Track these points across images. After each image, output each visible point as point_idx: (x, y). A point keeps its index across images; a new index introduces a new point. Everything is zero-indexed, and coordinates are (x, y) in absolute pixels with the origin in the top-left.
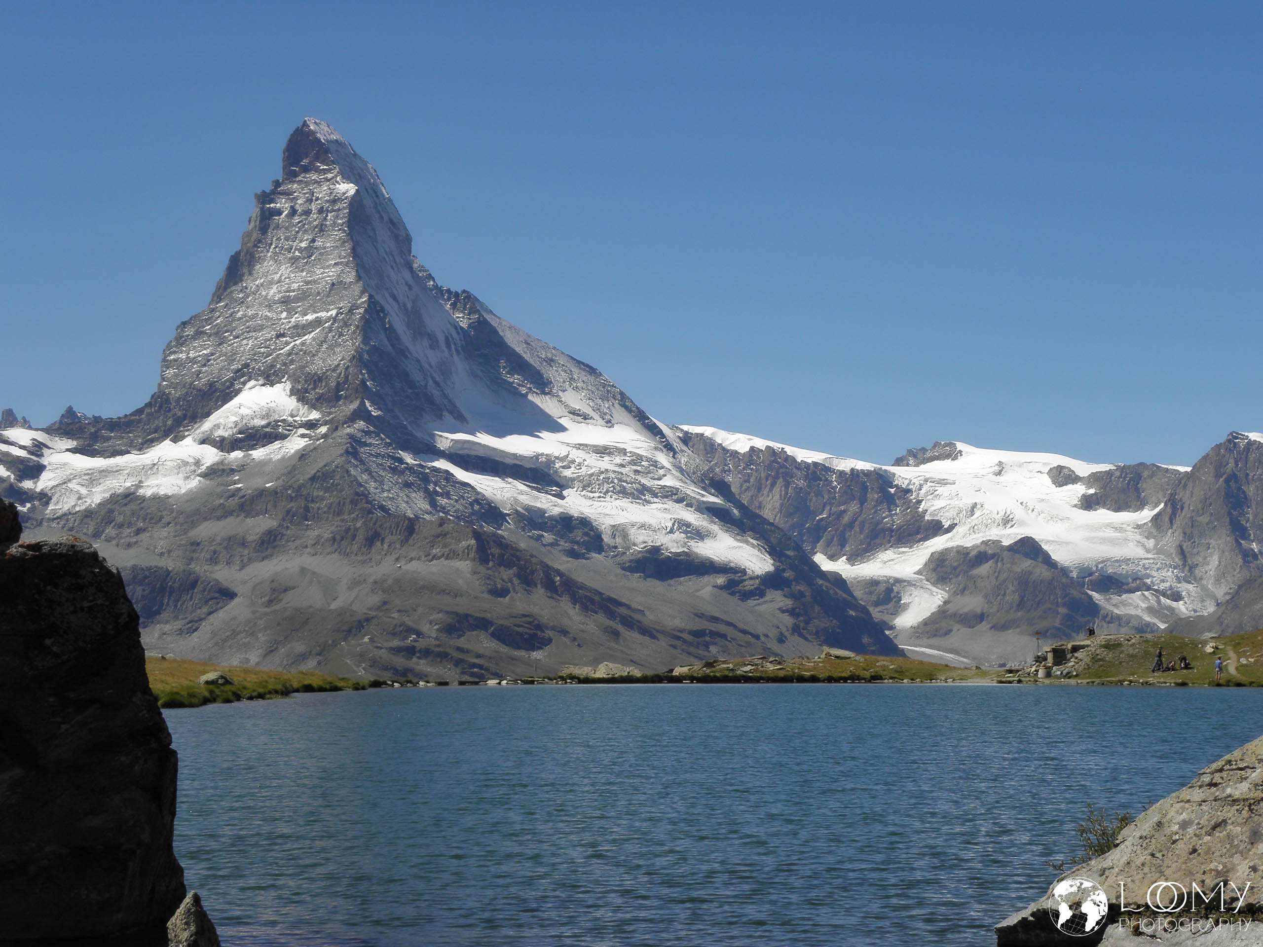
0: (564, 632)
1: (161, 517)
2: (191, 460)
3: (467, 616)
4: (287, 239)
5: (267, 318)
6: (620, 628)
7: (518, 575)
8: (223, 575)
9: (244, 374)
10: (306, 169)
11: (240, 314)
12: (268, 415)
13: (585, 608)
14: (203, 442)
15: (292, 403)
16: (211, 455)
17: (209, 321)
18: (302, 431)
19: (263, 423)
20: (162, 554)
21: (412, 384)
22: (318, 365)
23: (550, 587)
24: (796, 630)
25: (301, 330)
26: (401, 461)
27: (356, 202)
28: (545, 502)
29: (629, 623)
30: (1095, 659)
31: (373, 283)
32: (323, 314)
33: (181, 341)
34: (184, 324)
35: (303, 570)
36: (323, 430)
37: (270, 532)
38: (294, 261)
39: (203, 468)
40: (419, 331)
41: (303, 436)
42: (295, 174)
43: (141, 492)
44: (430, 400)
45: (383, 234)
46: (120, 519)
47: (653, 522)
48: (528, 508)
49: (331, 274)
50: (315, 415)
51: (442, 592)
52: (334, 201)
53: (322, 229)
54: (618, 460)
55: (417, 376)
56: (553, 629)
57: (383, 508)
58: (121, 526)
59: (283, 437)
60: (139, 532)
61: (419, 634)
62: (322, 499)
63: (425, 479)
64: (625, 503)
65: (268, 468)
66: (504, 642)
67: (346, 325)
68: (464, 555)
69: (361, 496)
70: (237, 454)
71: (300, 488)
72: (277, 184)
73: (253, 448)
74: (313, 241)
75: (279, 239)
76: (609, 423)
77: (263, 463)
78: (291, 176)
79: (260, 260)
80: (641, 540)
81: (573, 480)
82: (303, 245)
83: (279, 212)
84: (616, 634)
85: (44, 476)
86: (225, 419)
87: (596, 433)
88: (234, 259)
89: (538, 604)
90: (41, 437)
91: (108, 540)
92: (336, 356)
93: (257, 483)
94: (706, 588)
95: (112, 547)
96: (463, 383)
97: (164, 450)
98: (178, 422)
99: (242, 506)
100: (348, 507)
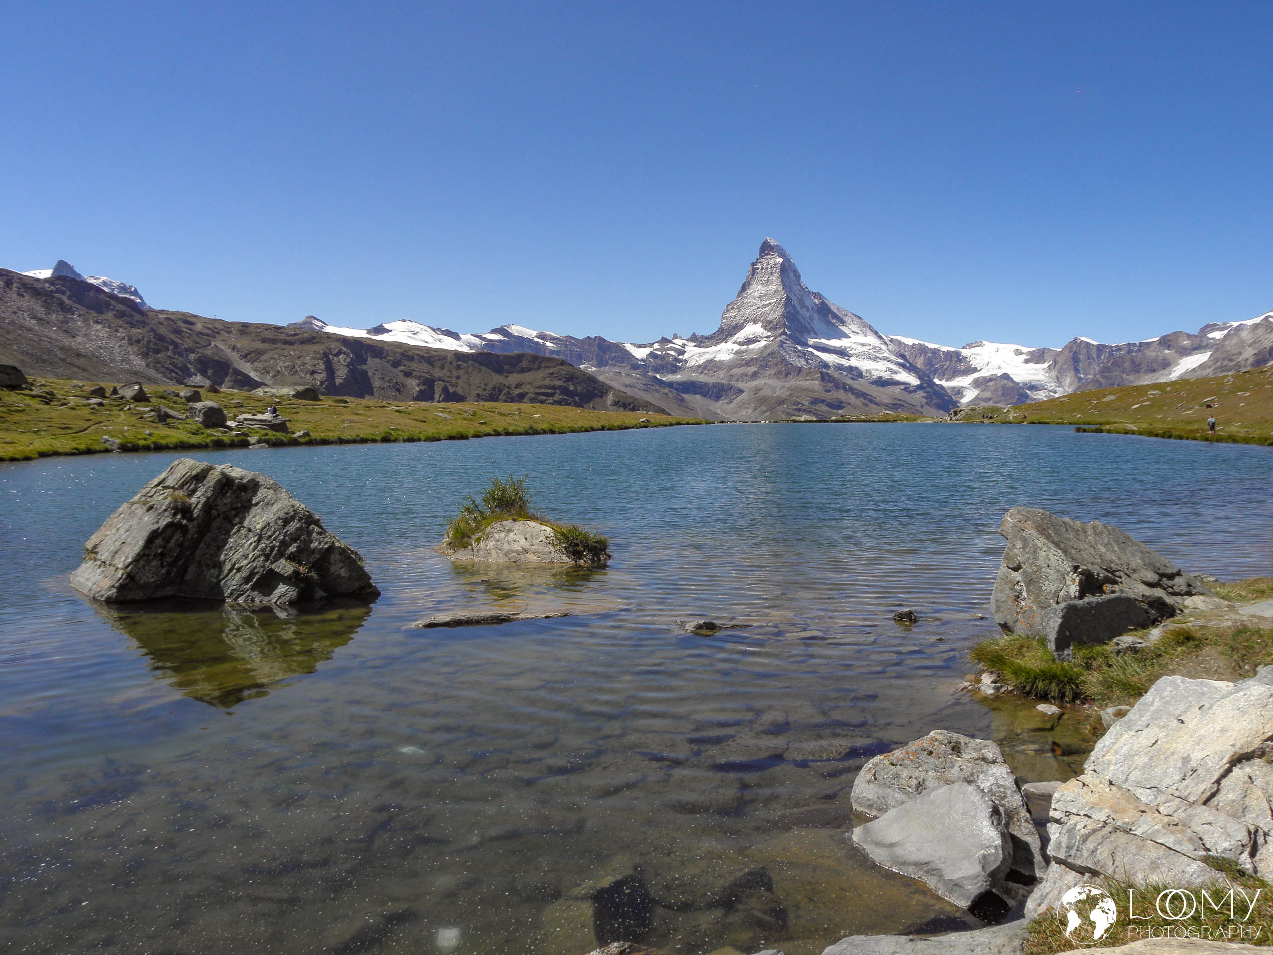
0: (850, 404)
1: (721, 367)
3: (818, 399)
4: (761, 277)
5: (754, 303)
6: (868, 403)
7: (834, 386)
8: (740, 385)
9: (747, 321)
10: (767, 254)
11: (746, 302)
12: (754, 334)
13: (856, 397)
14: (734, 343)
15: (762, 330)
16: (737, 347)
17: (736, 304)
18: (765, 339)
19: (753, 336)
20: (722, 379)
21: (800, 323)
22: (770, 318)
23: (845, 389)
24: (927, 404)
25: (765, 306)
26: (797, 348)
27: (782, 264)
28: (844, 362)
29: (871, 401)
31: (788, 290)
32: (772, 301)
33: (727, 311)
34: (728, 305)
35: (765, 384)
36: (772, 338)
37: (755, 372)
38: (763, 284)
39: (734, 351)
40: (803, 306)
41: (765, 341)
43: (715, 359)
44: (806, 328)
45: (791, 274)
46: (709, 368)
47: (880, 368)
48: (838, 364)
49: (774, 288)
50: (769, 334)
51: (810, 391)
52: (776, 264)
53: (772, 273)
54: (869, 347)
55: (802, 321)
56: (846, 403)
57: (791, 364)
58: (709, 370)
59: (759, 341)
60: (714, 372)
61: (802, 404)
62: (771, 361)
63: (805, 354)
64: (870, 362)
65: (755, 351)
67: (779, 304)
68: (817, 379)
69: (784, 360)
70: (745, 347)
71: (764, 357)
72: (758, 259)
73: (750, 345)
74: (769, 277)
75: (758, 277)
76: (865, 335)
77: (753, 349)
78: (762, 257)
79: (752, 284)
80: (876, 374)
81: (853, 354)
83: (758, 268)
84: (867, 405)
85: (686, 354)
86: (741, 335)
87: (861, 339)
88: (744, 285)
89: (841, 395)
90: (685, 342)
91: (705, 374)
92: (776, 315)
93: (751, 356)
94: (897, 390)
95: (706, 376)
96: (817, 323)
97: (722, 346)
98: (726, 337)
99: (746, 363)
100: (779, 364)
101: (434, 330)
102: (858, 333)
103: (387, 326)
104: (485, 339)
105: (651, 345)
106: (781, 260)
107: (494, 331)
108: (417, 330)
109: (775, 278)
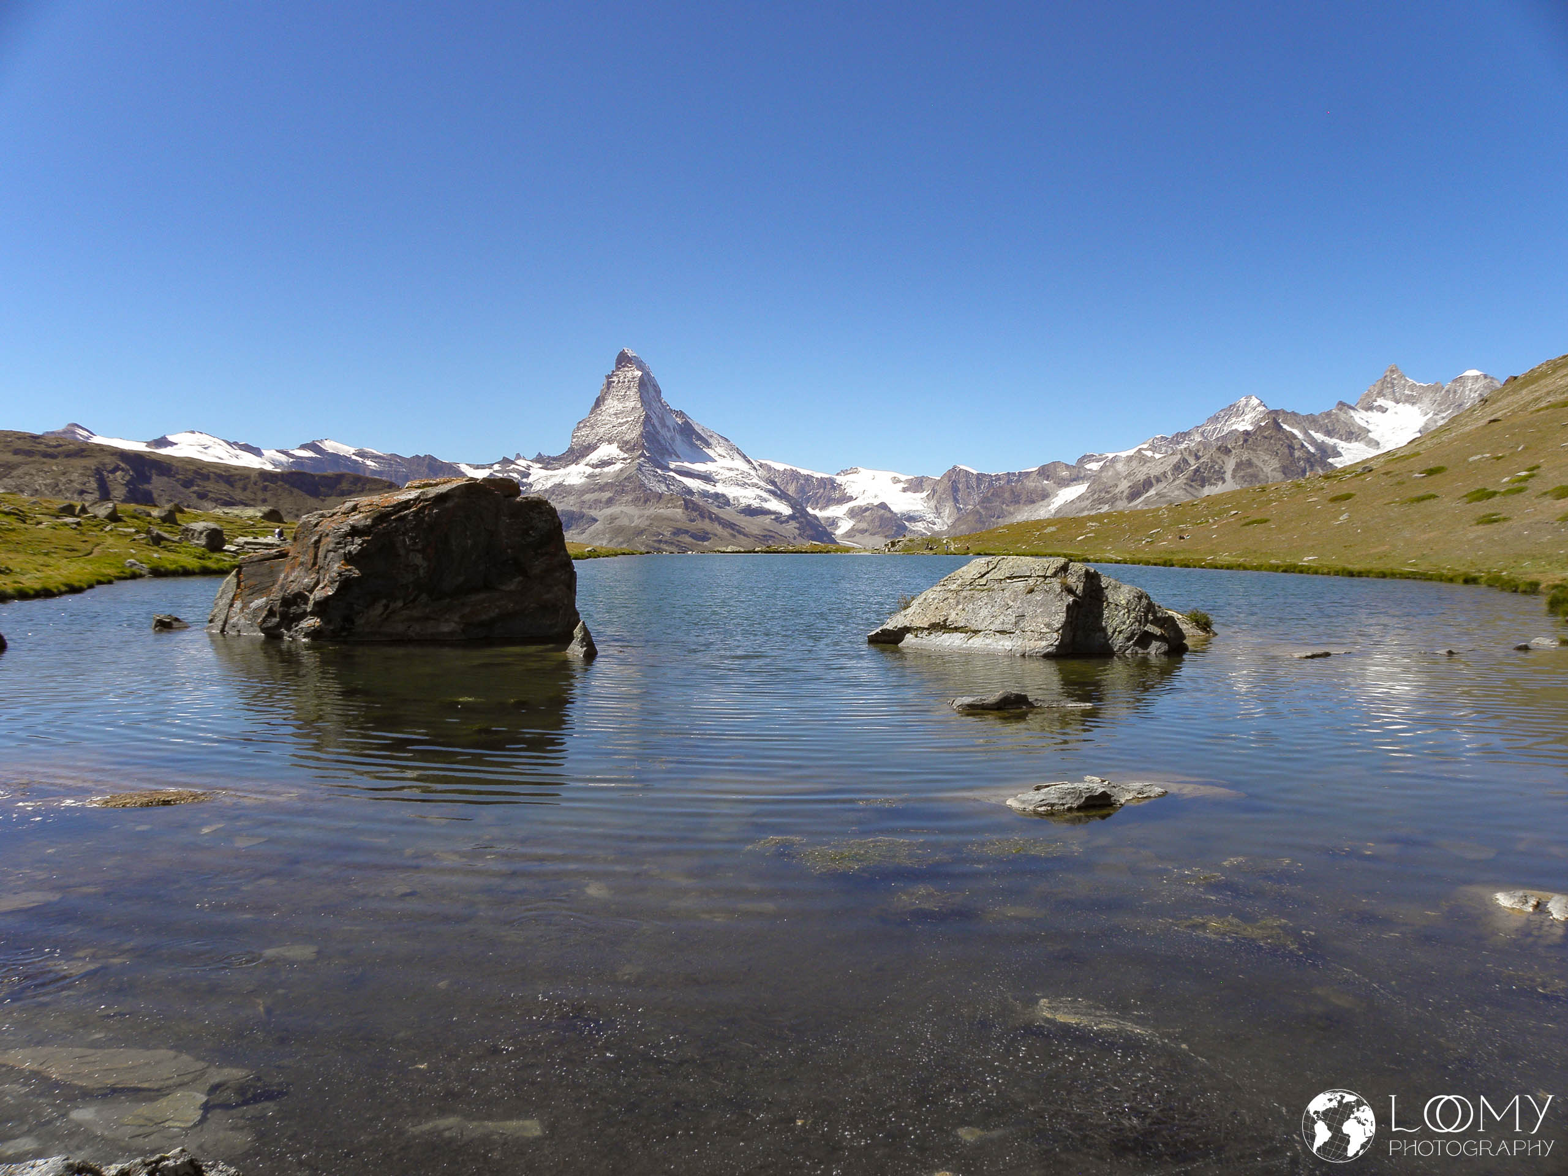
0: (716, 535)
1: (572, 492)
2: (582, 472)
3: (680, 529)
4: (616, 392)
5: (609, 420)
6: (736, 534)
7: (699, 514)
8: (593, 513)
9: (601, 440)
10: (624, 367)
11: (599, 419)
12: (609, 456)
13: (723, 526)
14: (586, 465)
15: (618, 451)
16: (589, 470)
17: (588, 422)
18: (621, 461)
19: (608, 458)
20: (572, 505)
21: (660, 444)
22: (627, 438)
23: (711, 519)
24: (800, 535)
25: (621, 425)
26: (657, 472)
27: (641, 378)
28: (709, 488)
29: (739, 532)
30: (905, 545)
31: (647, 408)
32: (629, 419)
33: (578, 429)
34: (580, 422)
35: (622, 512)
36: (629, 461)
37: (610, 498)
38: (619, 399)
39: (586, 475)
40: (664, 425)
41: (622, 463)
42: (620, 368)
43: (564, 483)
44: (667, 450)
45: (651, 389)
46: (557, 493)
47: (749, 496)
48: (703, 490)
49: (632, 404)
50: (626, 455)
51: (671, 520)
52: (634, 378)
53: (629, 388)
54: (736, 473)
55: (663, 442)
56: (712, 534)
57: (650, 489)
58: (558, 495)
59: (615, 463)
60: (564, 497)
61: (663, 535)
62: (628, 486)
63: (665, 479)
64: (739, 488)
66: (693, 538)
67: (637, 423)
68: (680, 507)
69: (642, 485)
70: (598, 470)
71: (620, 482)
72: (613, 372)
73: (604, 467)
74: (626, 392)
75: (613, 392)
76: (733, 459)
77: (609, 473)
78: (618, 369)
79: (607, 399)
80: (744, 502)
81: (719, 480)
82: (623, 394)
83: (614, 382)
84: (734, 536)
85: (530, 477)
86: (594, 457)
87: (727, 462)
88: (598, 399)
89: (706, 525)
90: (530, 463)
92: (633, 434)
93: (605, 480)
94: (767, 520)
96: (679, 444)
97: (573, 468)
98: (577, 458)
99: (600, 489)
100: (638, 489)
101: (229, 444)
102: (724, 457)
103: (171, 438)
104: (292, 456)
105: (491, 466)
106: (640, 373)
107: (303, 447)
108: (209, 443)
109: (633, 392)
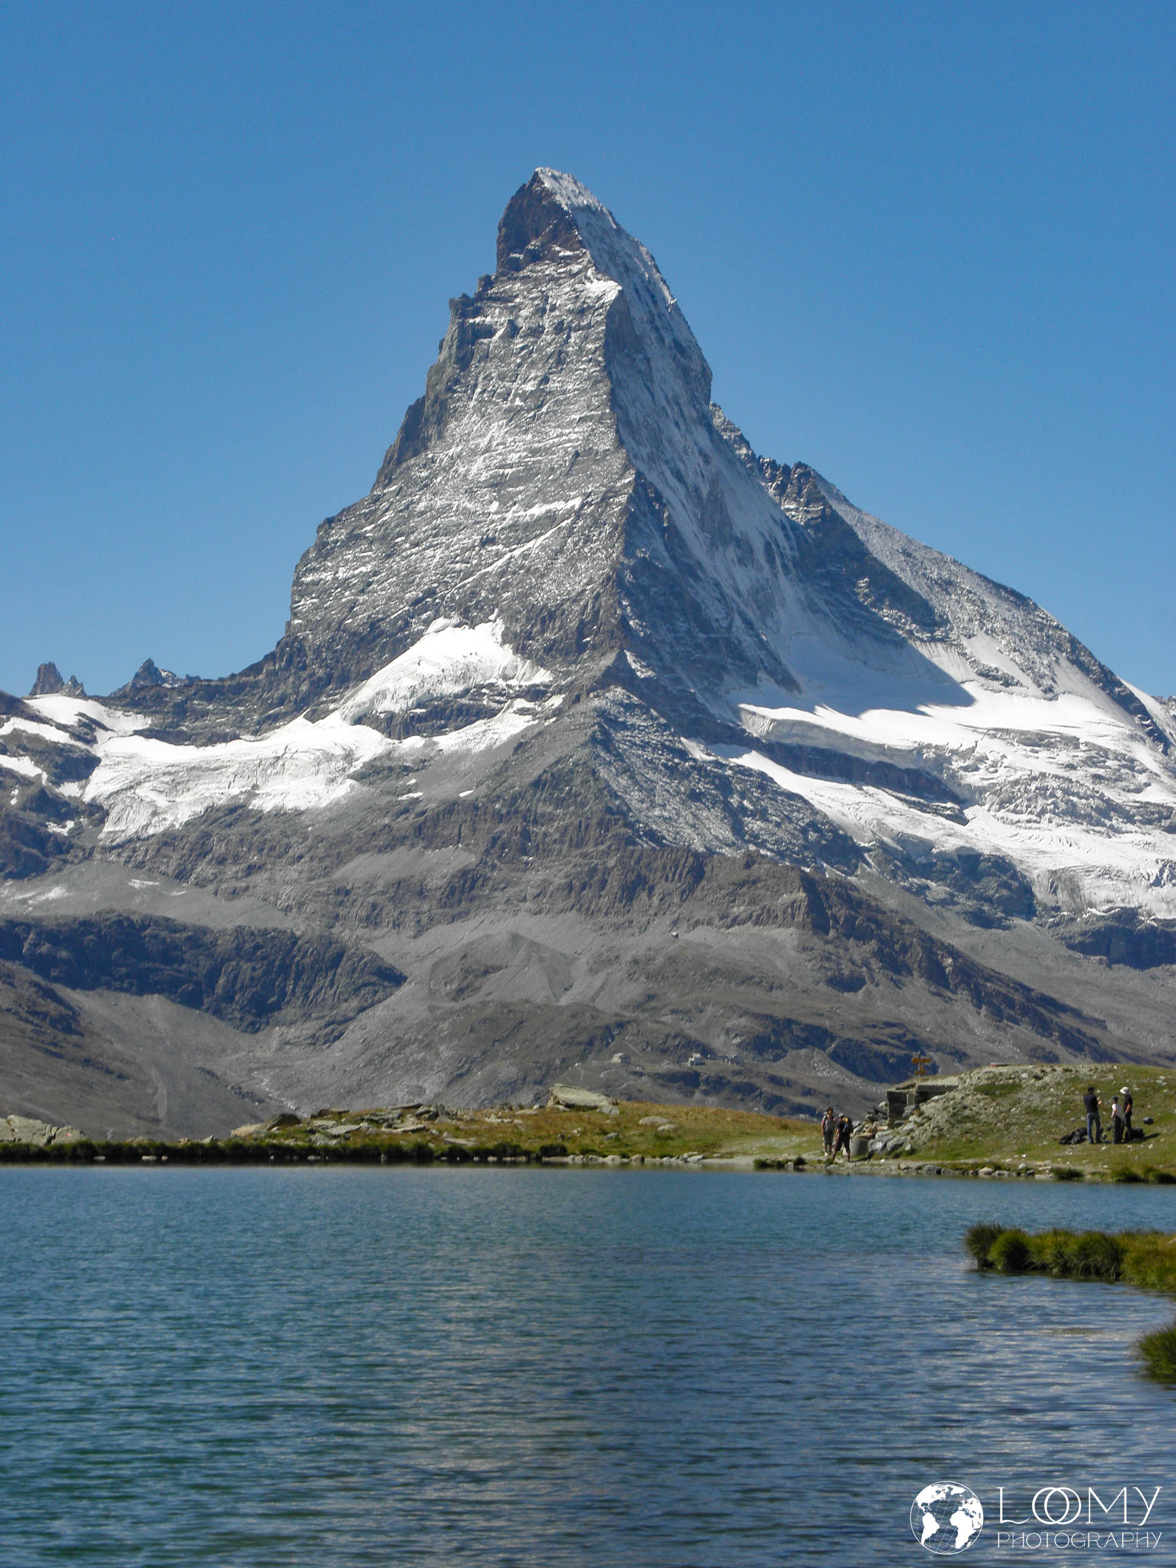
1: (288, 847)
2: (339, 752)
3: (789, 1022)
4: (502, 377)
5: (466, 512)
6: (1058, 1049)
7: (879, 955)
8: (386, 944)
9: (427, 606)
10: (535, 257)
11: (421, 506)
12: (464, 677)
13: (997, 1014)
14: (358, 721)
15: (505, 656)
16: (371, 744)
17: (370, 517)
18: (521, 703)
19: (458, 689)
20: (287, 909)
21: (705, 625)
22: (549, 593)
23: (936, 975)
25: (523, 531)
26: (683, 755)
27: (618, 313)
28: (933, 829)
31: (644, 451)
32: (560, 506)
33: (324, 551)
34: (330, 521)
35: (516, 939)
36: (556, 701)
37: (464, 873)
38: (512, 413)
39: (358, 766)
40: (721, 533)
41: (522, 712)
42: (517, 266)
43: (255, 804)
44: (736, 651)
45: (663, 365)
46: (220, 849)
47: (1125, 866)
48: (902, 839)
49: (574, 437)
50: (543, 677)
51: (747, 980)
52: (581, 312)
53: (560, 359)
54: (1066, 756)
55: (714, 611)
56: (939, 1047)
57: (652, 835)
58: (221, 861)
59: (491, 714)
60: (251, 870)
61: (706, 1051)
62: (551, 819)
63: (725, 786)
64: (1074, 831)
65: (465, 766)
66: (853, 1068)
67: (597, 523)
68: (788, 917)
69: (616, 815)
70: (414, 743)
71: (514, 799)
72: (488, 282)
73: (440, 731)
74: (545, 380)
75: (488, 378)
76: (1049, 693)
77: (458, 757)
78: (510, 268)
79: (457, 414)
80: (1104, 896)
81: (982, 790)
82: (529, 387)
83: (489, 332)
84: (1050, 1060)
85: (97, 775)
86: (395, 682)
87: (1026, 709)
89: (914, 1004)
90: (94, 709)
91: (201, 884)
92: (579, 576)
93: (446, 790)
95: (206, 897)
96: (794, 623)
97: (295, 733)
98: (318, 687)
99: (419, 830)
100: (593, 833)
102: (1009, 681)
106: (610, 289)
